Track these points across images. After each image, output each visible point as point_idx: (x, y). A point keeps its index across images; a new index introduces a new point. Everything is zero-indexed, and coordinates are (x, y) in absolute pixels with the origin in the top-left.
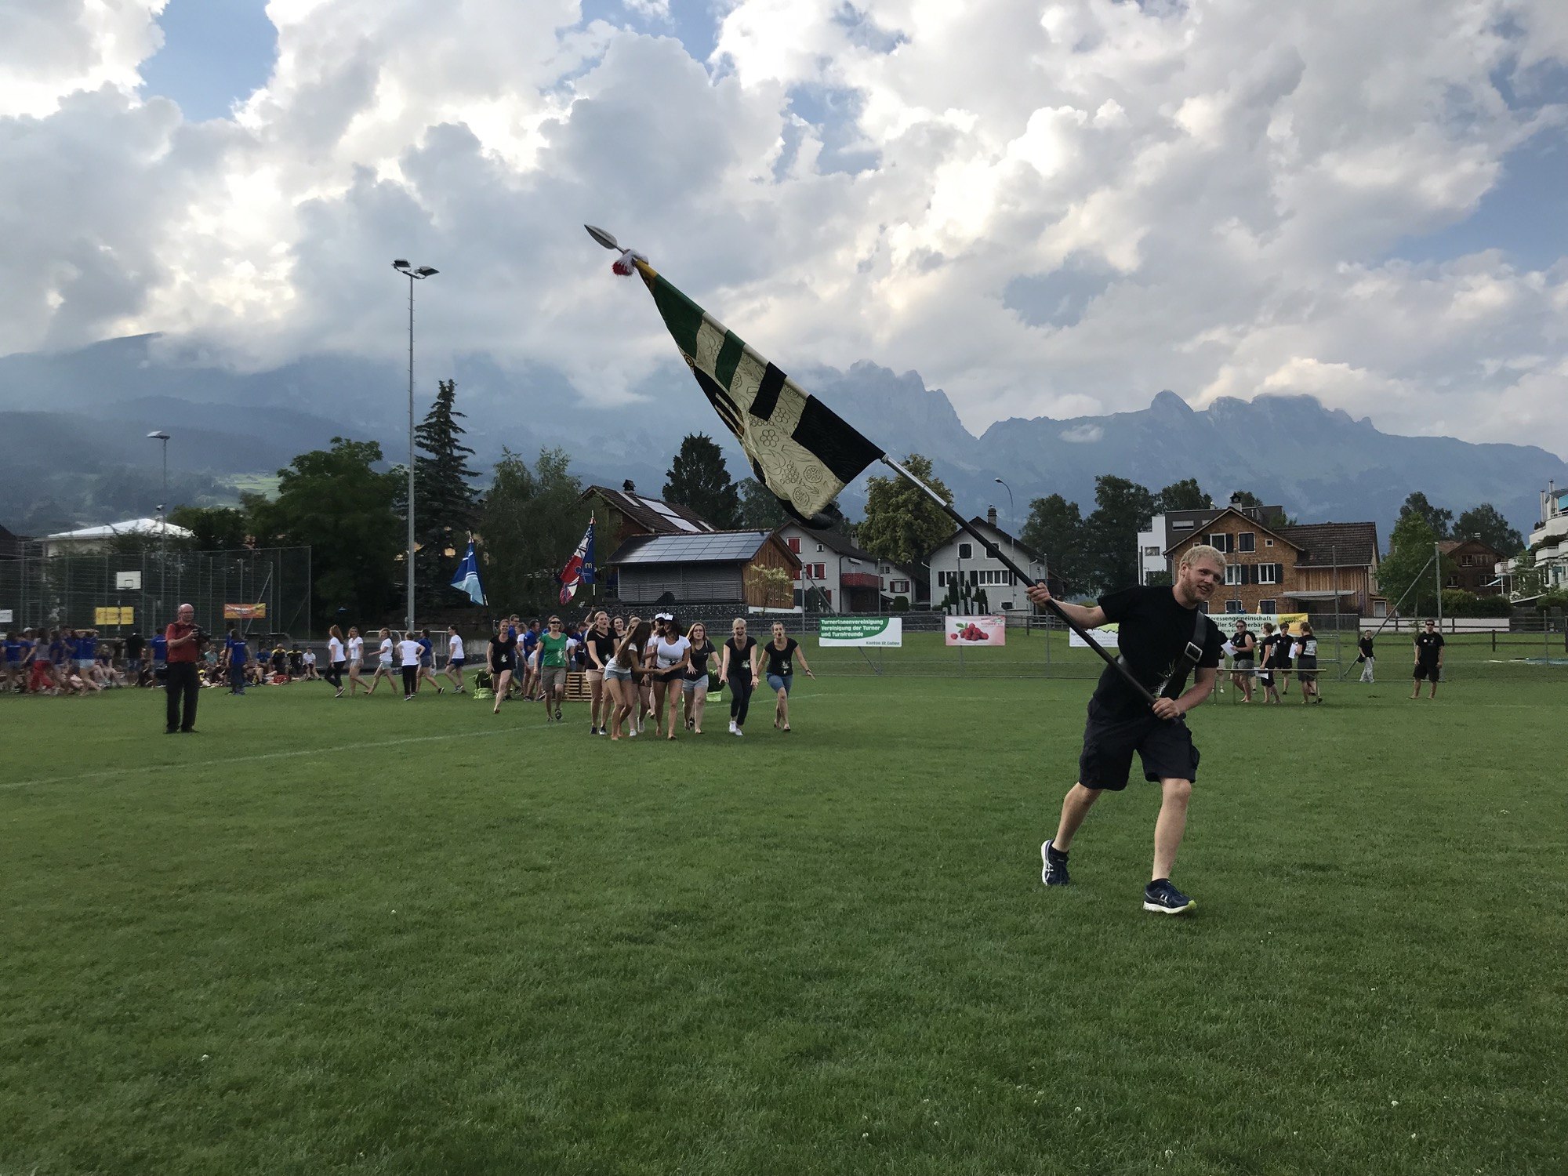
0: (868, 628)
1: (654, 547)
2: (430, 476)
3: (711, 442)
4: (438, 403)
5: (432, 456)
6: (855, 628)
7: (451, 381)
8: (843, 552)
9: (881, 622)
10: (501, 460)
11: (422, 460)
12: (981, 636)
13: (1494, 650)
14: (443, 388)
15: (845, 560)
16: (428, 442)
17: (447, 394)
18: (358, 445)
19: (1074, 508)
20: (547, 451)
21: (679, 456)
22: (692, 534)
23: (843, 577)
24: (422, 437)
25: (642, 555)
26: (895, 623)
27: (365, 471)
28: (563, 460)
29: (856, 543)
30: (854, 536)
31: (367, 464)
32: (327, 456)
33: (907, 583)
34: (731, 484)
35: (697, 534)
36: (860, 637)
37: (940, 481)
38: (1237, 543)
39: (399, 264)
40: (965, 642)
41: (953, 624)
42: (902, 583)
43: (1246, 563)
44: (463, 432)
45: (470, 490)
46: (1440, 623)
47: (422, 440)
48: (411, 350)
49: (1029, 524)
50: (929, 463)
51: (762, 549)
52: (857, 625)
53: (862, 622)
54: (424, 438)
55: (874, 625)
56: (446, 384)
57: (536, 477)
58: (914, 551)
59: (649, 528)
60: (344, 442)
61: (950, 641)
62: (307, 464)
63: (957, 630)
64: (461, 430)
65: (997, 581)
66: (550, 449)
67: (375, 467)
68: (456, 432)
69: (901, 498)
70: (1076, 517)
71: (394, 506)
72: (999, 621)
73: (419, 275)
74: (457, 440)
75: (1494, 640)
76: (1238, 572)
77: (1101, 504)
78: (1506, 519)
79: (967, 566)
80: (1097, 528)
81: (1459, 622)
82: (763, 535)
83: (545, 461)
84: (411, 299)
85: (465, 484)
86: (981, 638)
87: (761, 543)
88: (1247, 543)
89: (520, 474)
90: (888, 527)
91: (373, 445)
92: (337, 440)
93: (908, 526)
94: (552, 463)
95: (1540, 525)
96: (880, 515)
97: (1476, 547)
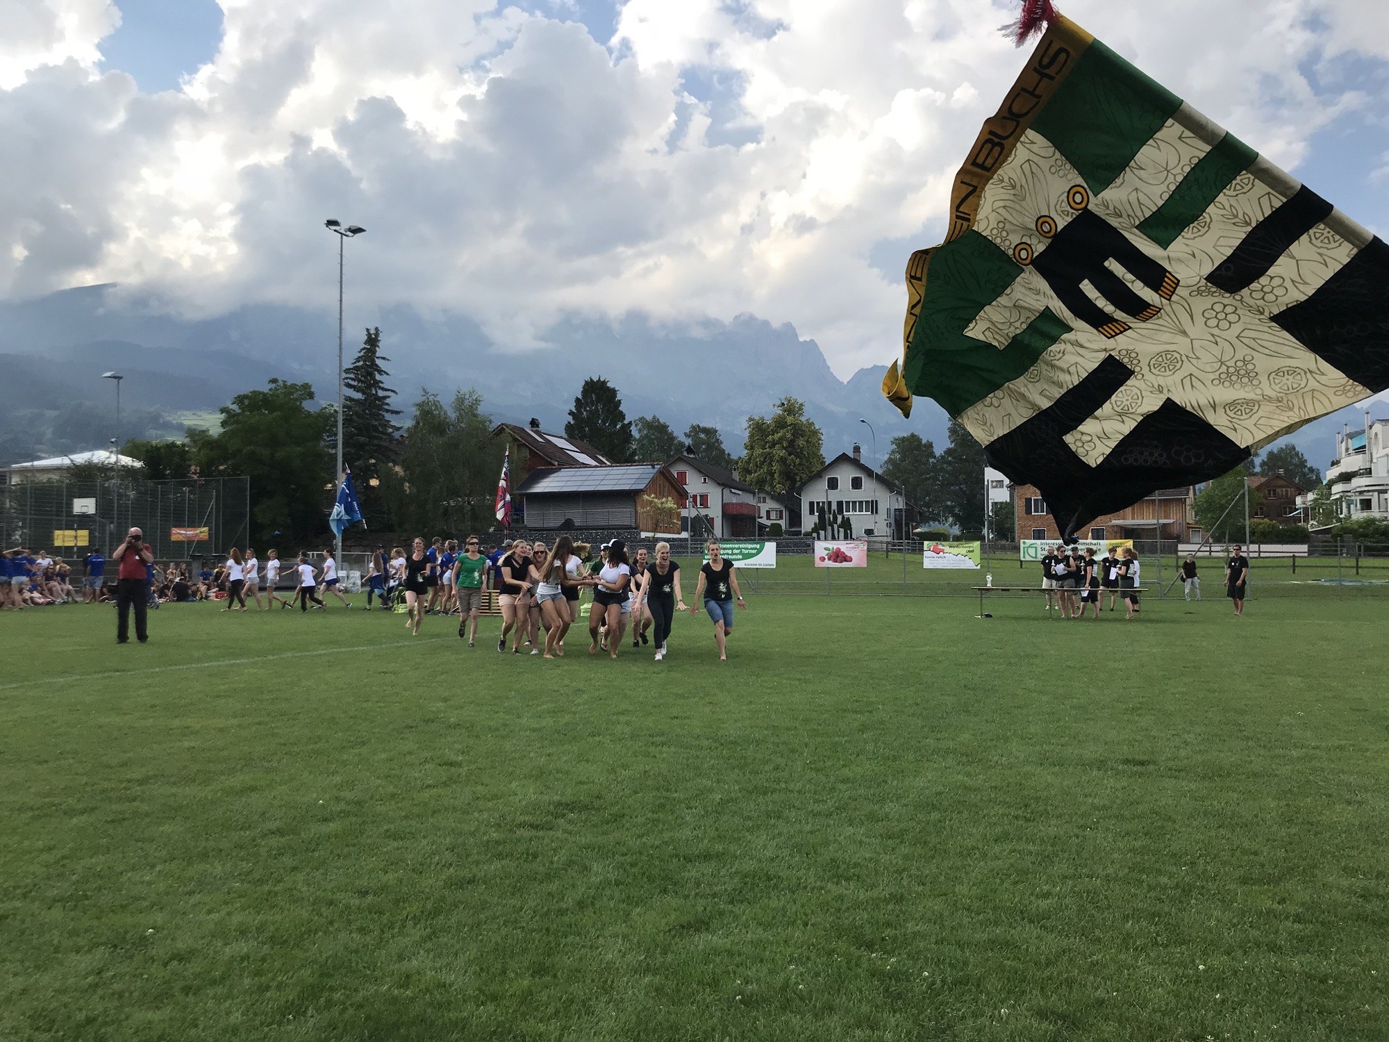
0: (746, 552)
1: (557, 479)
2: (356, 413)
3: (609, 385)
4: (364, 348)
5: (358, 396)
6: (735, 551)
7: (377, 329)
8: (726, 484)
9: (758, 546)
10: (420, 399)
11: (349, 399)
12: (846, 559)
13: (1294, 572)
14: (369, 335)
15: (726, 491)
16: (356, 383)
17: (372, 341)
18: (294, 386)
19: (930, 445)
20: (462, 392)
21: (580, 397)
22: (591, 467)
23: (724, 506)
24: (350, 378)
25: (545, 486)
26: (770, 547)
27: (299, 409)
28: (476, 400)
29: (736, 476)
30: (735, 470)
31: (301, 403)
32: (264, 394)
33: (781, 512)
34: (626, 422)
35: (596, 467)
36: (739, 560)
37: (810, 421)
39: (331, 223)
40: (831, 564)
41: (822, 548)
42: (776, 511)
44: (387, 374)
45: (393, 427)
46: (1248, 549)
47: (350, 382)
48: (341, 301)
49: (890, 460)
50: (801, 405)
51: (653, 480)
52: (737, 549)
53: (741, 546)
54: (352, 379)
55: (752, 549)
56: (372, 331)
57: (452, 415)
58: (788, 484)
59: (553, 462)
60: (281, 383)
61: (818, 564)
62: (247, 402)
63: (824, 554)
64: (385, 372)
65: (861, 510)
66: (465, 390)
67: (308, 405)
68: (381, 374)
69: (777, 436)
70: (932, 455)
71: (324, 440)
72: (861, 546)
73: (348, 233)
74: (382, 383)
75: (1294, 564)
77: (952, 442)
78: (1305, 457)
79: (834, 497)
80: (949, 463)
81: (1264, 547)
82: (653, 468)
83: (460, 401)
84: (341, 255)
85: (389, 421)
86: (846, 561)
87: (652, 475)
89: (437, 412)
90: (765, 461)
91: (306, 387)
92: (274, 381)
93: (783, 460)
94: (466, 402)
95: (1335, 463)
96: (758, 451)
97: (1281, 482)
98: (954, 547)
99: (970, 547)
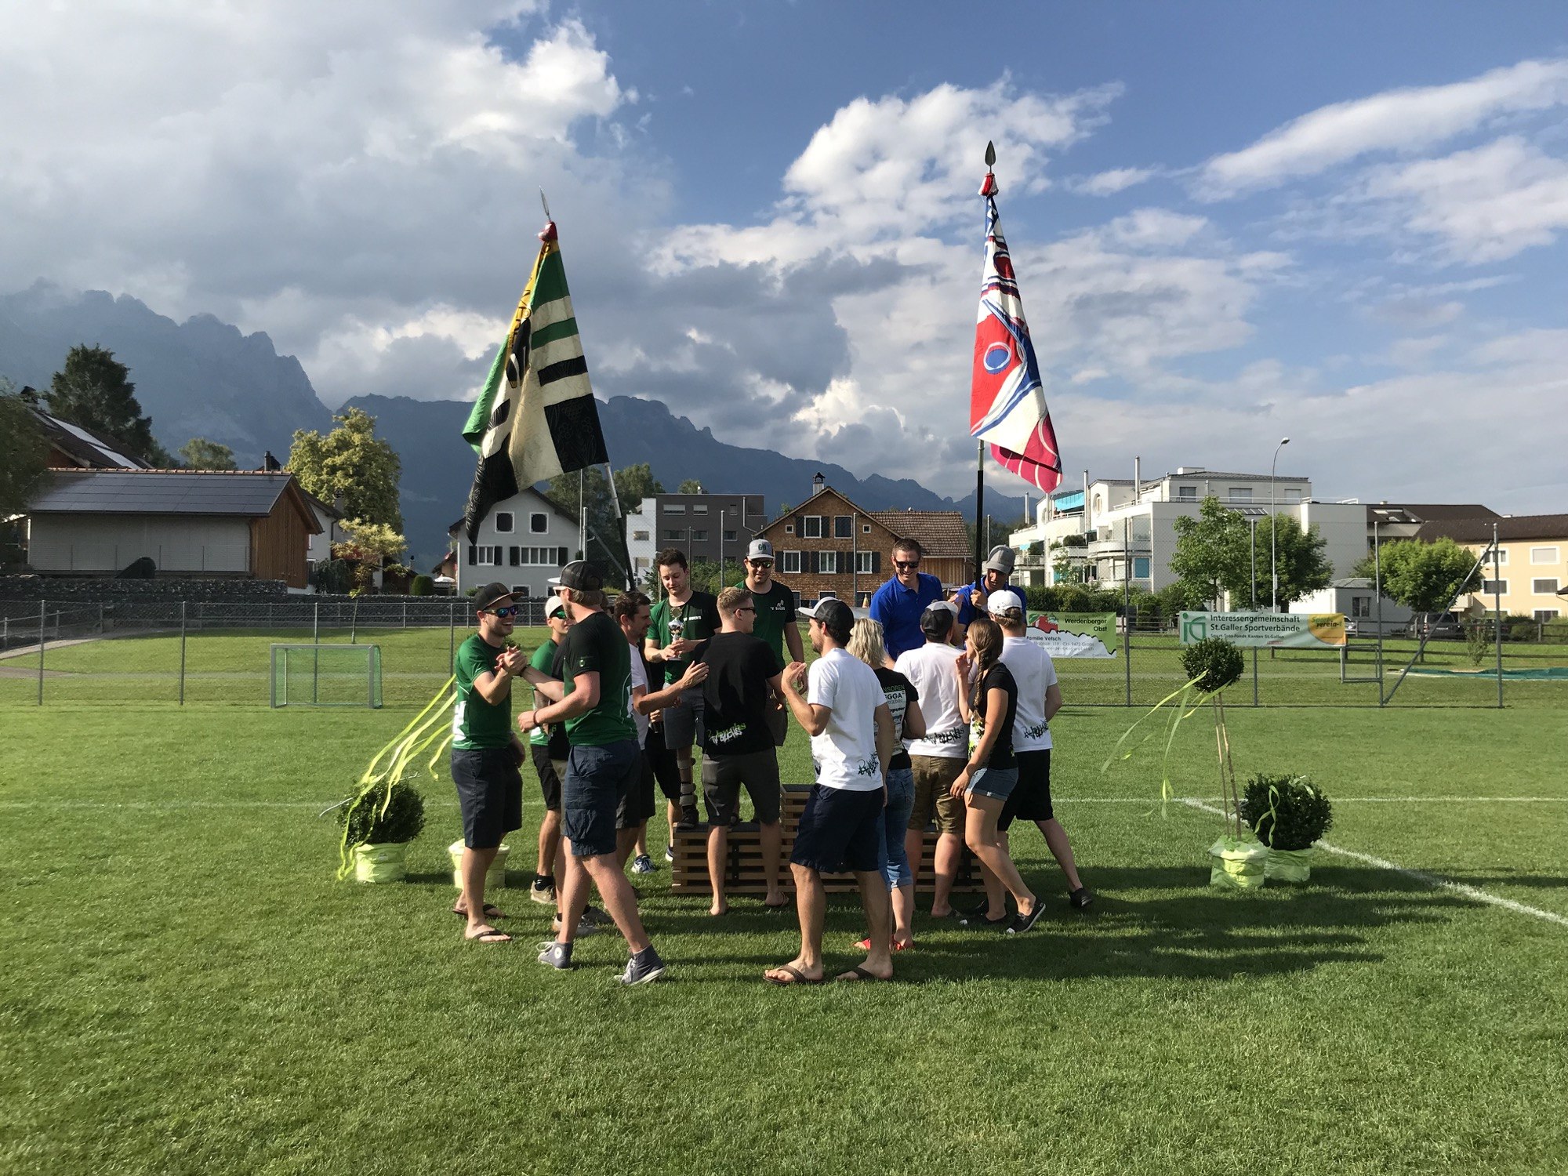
3: (114, 359)
15: (336, 526)
21: (62, 372)
25: (64, 501)
34: (142, 418)
38: (833, 527)
43: (841, 550)
51: (279, 500)
59: (81, 461)
76: (831, 559)
79: (505, 540)
87: (277, 492)
88: (844, 528)
98: (1073, 621)
99: (1100, 622)
